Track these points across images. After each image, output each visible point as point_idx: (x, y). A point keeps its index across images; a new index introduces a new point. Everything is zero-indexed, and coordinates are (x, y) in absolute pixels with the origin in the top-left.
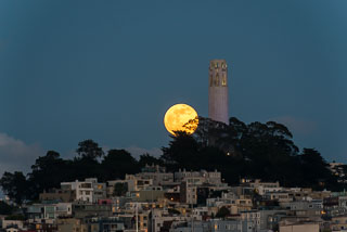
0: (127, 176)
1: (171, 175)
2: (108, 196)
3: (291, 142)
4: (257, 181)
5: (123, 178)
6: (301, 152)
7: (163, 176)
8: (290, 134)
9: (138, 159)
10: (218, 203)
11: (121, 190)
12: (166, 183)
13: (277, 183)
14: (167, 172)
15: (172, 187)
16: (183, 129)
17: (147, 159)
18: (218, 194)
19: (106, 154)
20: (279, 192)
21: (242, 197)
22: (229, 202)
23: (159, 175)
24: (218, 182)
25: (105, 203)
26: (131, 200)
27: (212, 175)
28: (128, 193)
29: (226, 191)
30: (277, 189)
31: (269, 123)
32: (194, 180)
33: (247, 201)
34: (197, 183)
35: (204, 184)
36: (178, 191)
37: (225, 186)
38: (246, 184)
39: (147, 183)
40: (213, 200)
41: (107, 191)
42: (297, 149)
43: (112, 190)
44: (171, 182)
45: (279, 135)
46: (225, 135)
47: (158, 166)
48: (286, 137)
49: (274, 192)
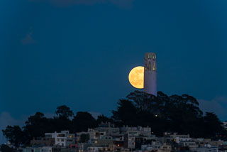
0: (89, 130)
1: (118, 129)
2: (76, 142)
3: (198, 108)
4: (175, 134)
5: (86, 131)
6: (204, 115)
7: (112, 130)
8: (197, 103)
9: (96, 118)
10: (149, 148)
11: (85, 139)
12: (115, 134)
13: (188, 136)
14: (115, 127)
15: (118, 137)
16: (127, 99)
17: (102, 119)
18: (149, 142)
19: (75, 115)
20: (189, 141)
21: (165, 144)
22: (156, 147)
23: (110, 129)
24: (149, 134)
25: (74, 147)
26: (91, 145)
27: (145, 129)
28: (90, 141)
29: (154, 140)
30: (188, 139)
31: (183, 95)
32: (133, 133)
33: (168, 146)
34: (136, 135)
35: (140, 135)
36: (123, 140)
37: (154, 137)
38: (168, 136)
39: (102, 134)
40: (146, 146)
41: (76, 139)
42: (202, 113)
43: (78, 139)
44: (118, 134)
45: (190, 103)
46: (154, 103)
47: (109, 123)
48: (194, 105)
49: (186, 141)
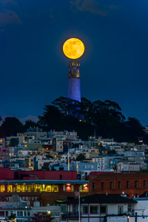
0: (18, 134)
1: (45, 133)
2: (6, 146)
3: (120, 113)
4: (100, 138)
5: (16, 135)
6: (127, 120)
7: (41, 134)
8: (120, 109)
9: (24, 124)
10: (77, 152)
11: (14, 143)
12: (43, 138)
13: (113, 139)
14: (43, 131)
15: (47, 141)
16: (52, 105)
17: (30, 124)
18: (76, 146)
19: (4, 120)
20: (114, 145)
21: (92, 148)
22: (84, 151)
23: (37, 133)
24: (75, 138)
25: (4, 151)
26: (21, 149)
27: (71, 134)
28: (19, 145)
29: (82, 144)
30: (113, 143)
31: (106, 101)
32: (60, 138)
33: (96, 150)
34: (63, 139)
35: (67, 139)
36: (51, 143)
37: (80, 141)
38: (92, 140)
39: (31, 138)
40: (74, 149)
41: (6, 143)
42: (124, 118)
43: (8, 143)
44: (45, 138)
45: (113, 108)
46: (79, 109)
47: (37, 128)
48: (117, 110)
49: (111, 145)
